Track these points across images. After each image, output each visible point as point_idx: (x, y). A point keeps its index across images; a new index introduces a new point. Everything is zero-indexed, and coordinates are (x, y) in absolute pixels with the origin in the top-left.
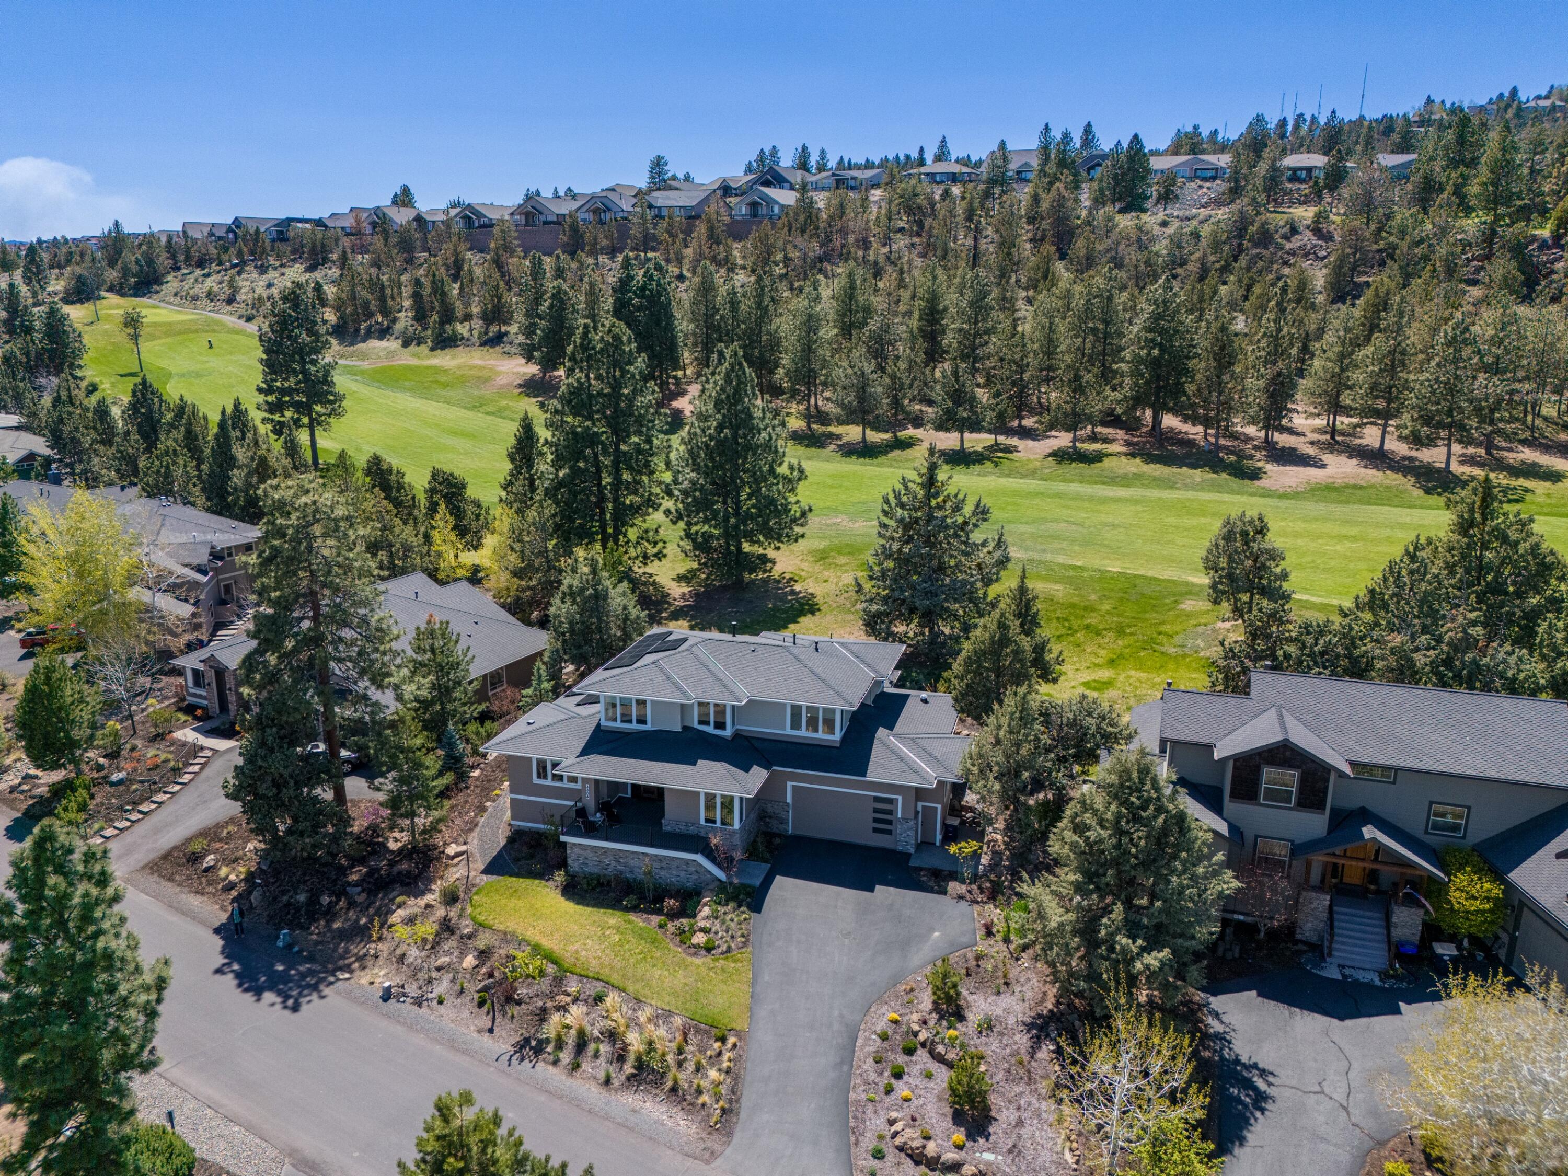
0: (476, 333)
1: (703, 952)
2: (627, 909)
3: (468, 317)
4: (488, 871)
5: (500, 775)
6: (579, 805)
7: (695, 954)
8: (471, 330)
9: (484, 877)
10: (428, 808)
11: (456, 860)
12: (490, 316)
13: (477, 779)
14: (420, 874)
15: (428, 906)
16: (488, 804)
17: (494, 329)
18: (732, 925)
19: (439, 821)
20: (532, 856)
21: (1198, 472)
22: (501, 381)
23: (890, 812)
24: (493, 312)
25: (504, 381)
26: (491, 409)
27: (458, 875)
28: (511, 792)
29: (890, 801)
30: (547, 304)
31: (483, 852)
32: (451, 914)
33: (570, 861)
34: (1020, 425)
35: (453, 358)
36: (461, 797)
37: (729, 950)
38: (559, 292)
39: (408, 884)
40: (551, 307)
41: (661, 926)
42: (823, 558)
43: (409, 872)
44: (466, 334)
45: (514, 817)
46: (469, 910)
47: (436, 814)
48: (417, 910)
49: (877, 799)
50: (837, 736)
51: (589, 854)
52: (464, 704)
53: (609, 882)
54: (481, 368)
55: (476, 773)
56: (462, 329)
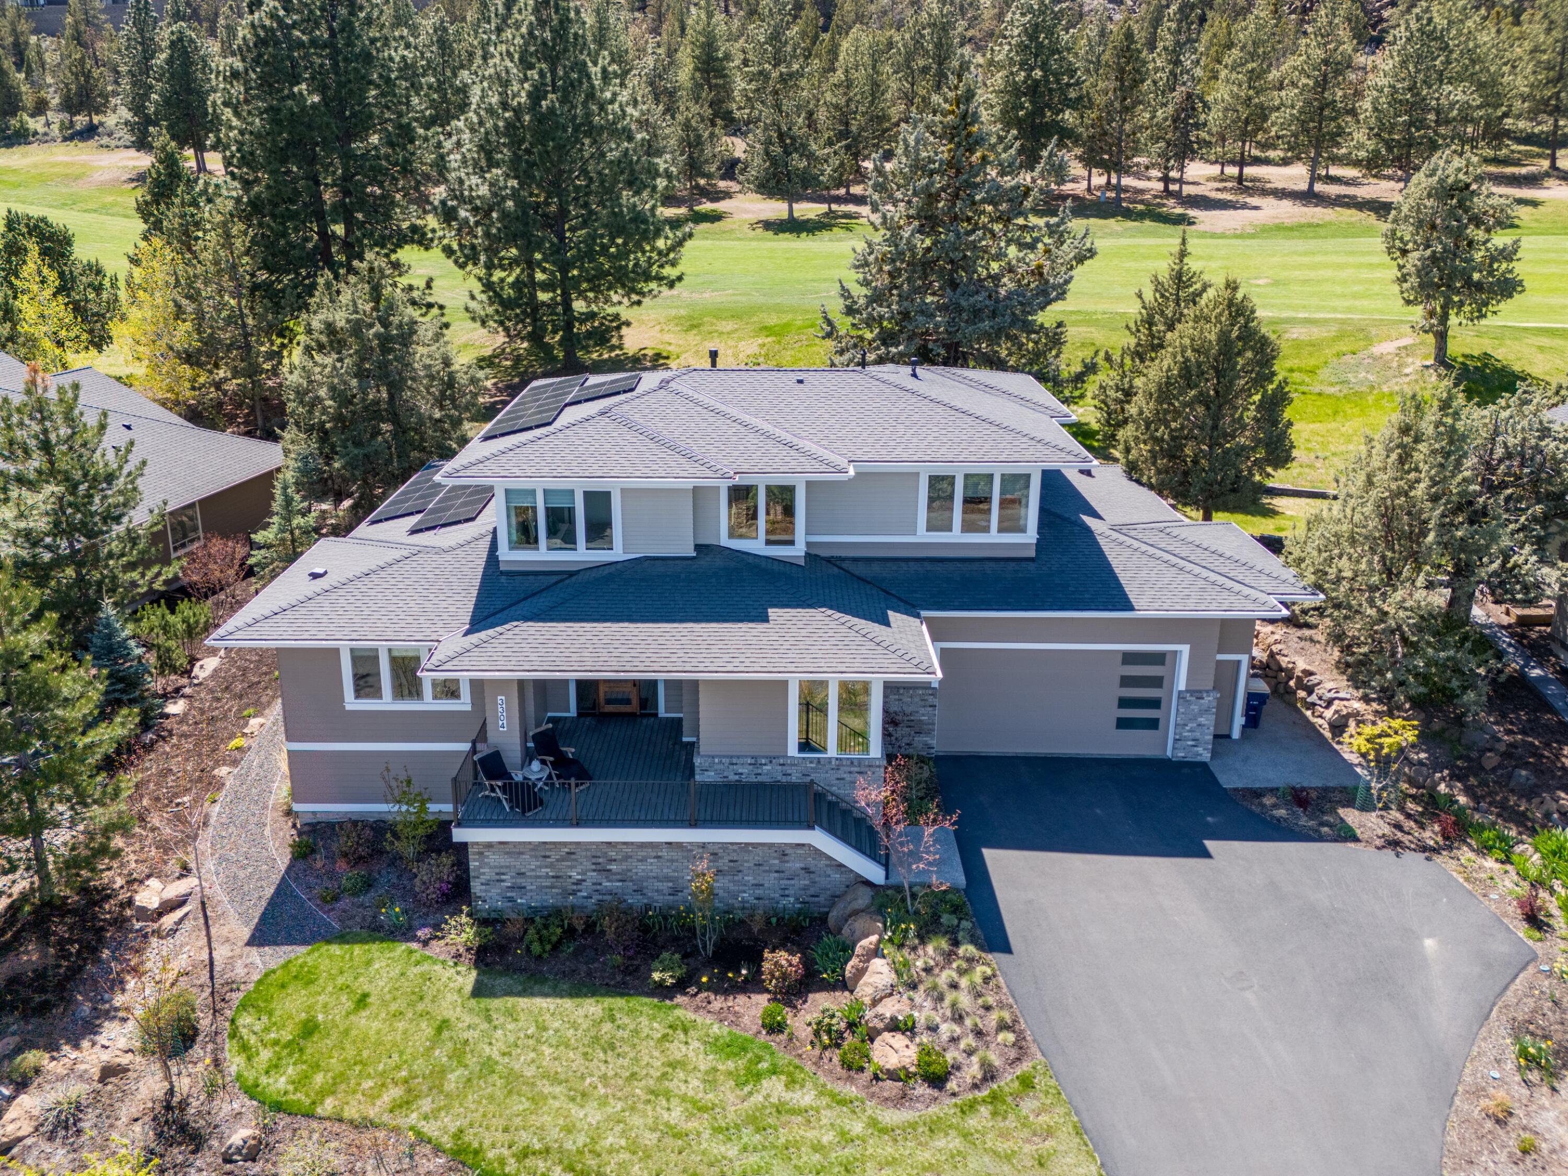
0: (55, 128)
1: (922, 1090)
2: (663, 992)
3: (40, 108)
4: (259, 938)
5: (235, 705)
6: (484, 750)
7: (903, 1099)
8: (48, 124)
9: (254, 955)
10: (81, 799)
11: (168, 921)
12: (75, 100)
13: (182, 719)
14: (75, 971)
15: (109, 1072)
16: (222, 771)
17: (81, 120)
18: (965, 1000)
19: (108, 830)
20: (368, 884)
21: (1112, 221)
22: (98, 177)
23: (1157, 682)
24: (79, 94)
25: (106, 176)
26: (91, 206)
27: (181, 962)
28: (289, 738)
29: (1158, 659)
30: (163, 56)
31: (235, 888)
32: (183, 1085)
33: (476, 887)
34: (848, 192)
35: (24, 155)
36: (151, 765)
37: (989, 1074)
38: (180, 40)
39: (44, 1008)
40: (170, 61)
41: (775, 1028)
42: (693, 327)
43: (41, 974)
44: (41, 130)
45: (296, 795)
46: (235, 1063)
47: (100, 815)
48: (77, 1090)
49: (1129, 658)
50: (1031, 536)
51: (529, 864)
52: (131, 566)
53: (590, 927)
54: (67, 164)
55: (176, 708)
56: (35, 124)
